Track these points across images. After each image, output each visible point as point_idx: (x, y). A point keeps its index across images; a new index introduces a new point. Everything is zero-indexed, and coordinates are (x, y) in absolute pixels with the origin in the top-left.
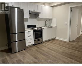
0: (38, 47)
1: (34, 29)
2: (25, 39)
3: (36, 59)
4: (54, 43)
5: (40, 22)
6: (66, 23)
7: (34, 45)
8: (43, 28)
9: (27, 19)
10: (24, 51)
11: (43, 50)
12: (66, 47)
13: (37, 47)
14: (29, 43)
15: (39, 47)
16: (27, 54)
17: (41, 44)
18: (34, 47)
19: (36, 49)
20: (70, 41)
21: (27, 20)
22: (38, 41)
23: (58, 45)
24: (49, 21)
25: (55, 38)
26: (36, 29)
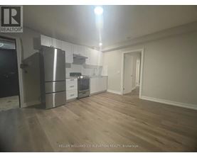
0: (83, 102)
1: (79, 77)
2: (65, 91)
3: (79, 115)
7: (78, 99)
8: (91, 77)
9: (70, 64)
10: (63, 106)
12: (119, 101)
14: (72, 95)
16: (68, 110)
17: (88, 98)
18: (78, 101)
19: (81, 103)
20: (124, 94)
21: (69, 66)
25: (106, 90)
26: (82, 77)
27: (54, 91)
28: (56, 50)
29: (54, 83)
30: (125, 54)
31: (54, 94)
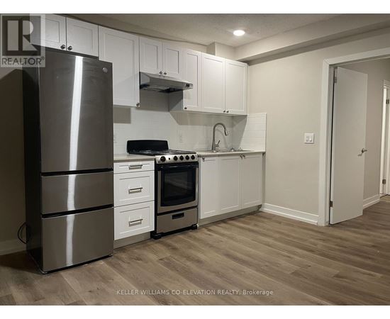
0: (174, 249)
1: (159, 158)
2: (112, 205)
4: (255, 228)
5: (189, 126)
6: (309, 136)
7: (154, 235)
8: (203, 157)
10: (102, 262)
11: (199, 261)
12: (312, 251)
13: (168, 246)
14: (132, 224)
15: (177, 245)
16: (119, 278)
17: (191, 233)
18: (156, 245)
19: (166, 254)
20: (330, 225)
21: (125, 114)
22: (174, 217)
23: (276, 239)
24: (232, 126)
25: (260, 206)
26: (169, 157)
27: (71, 207)
28: (79, 62)
29: (72, 178)
30: (334, 67)
31: (71, 218)
